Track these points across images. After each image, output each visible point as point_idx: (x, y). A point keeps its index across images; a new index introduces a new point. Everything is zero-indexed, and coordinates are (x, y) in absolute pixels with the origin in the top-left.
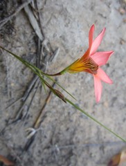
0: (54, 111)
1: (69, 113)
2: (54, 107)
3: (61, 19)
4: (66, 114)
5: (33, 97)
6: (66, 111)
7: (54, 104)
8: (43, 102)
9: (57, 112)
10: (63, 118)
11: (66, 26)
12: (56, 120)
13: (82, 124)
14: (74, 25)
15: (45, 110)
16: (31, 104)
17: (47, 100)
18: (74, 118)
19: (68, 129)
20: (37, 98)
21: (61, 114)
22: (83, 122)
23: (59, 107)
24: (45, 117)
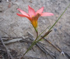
0: (55, 41)
1: (58, 34)
2: (53, 40)
3: (15, 28)
4: (58, 35)
5: (47, 49)
6: (56, 35)
7: (52, 40)
8: (50, 45)
9: (56, 39)
10: (59, 38)
11: (18, 26)
12: (59, 41)
13: (64, 29)
14: (19, 22)
15: (54, 45)
16: (50, 51)
17: (50, 43)
18: (60, 32)
19: (65, 36)
20: (48, 47)
21: (57, 38)
22: (63, 29)
23: (54, 38)
24: (57, 46)
